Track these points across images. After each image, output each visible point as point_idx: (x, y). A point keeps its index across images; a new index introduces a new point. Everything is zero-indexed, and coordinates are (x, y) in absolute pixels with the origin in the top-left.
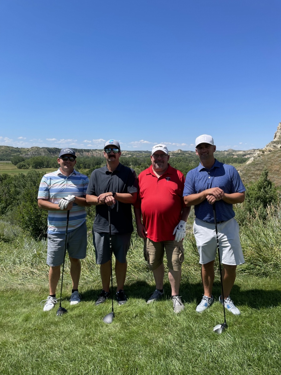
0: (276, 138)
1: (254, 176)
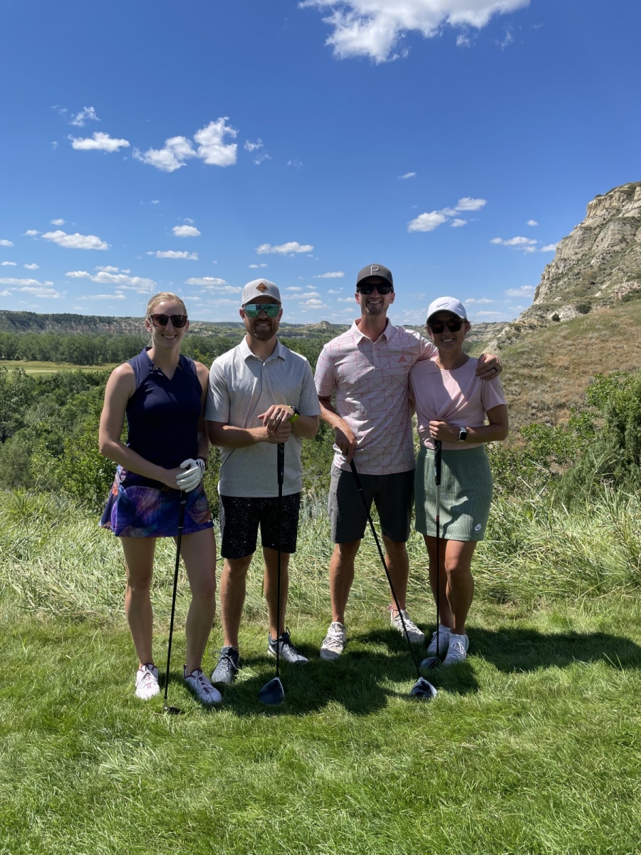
0: (538, 299)
1: (517, 379)
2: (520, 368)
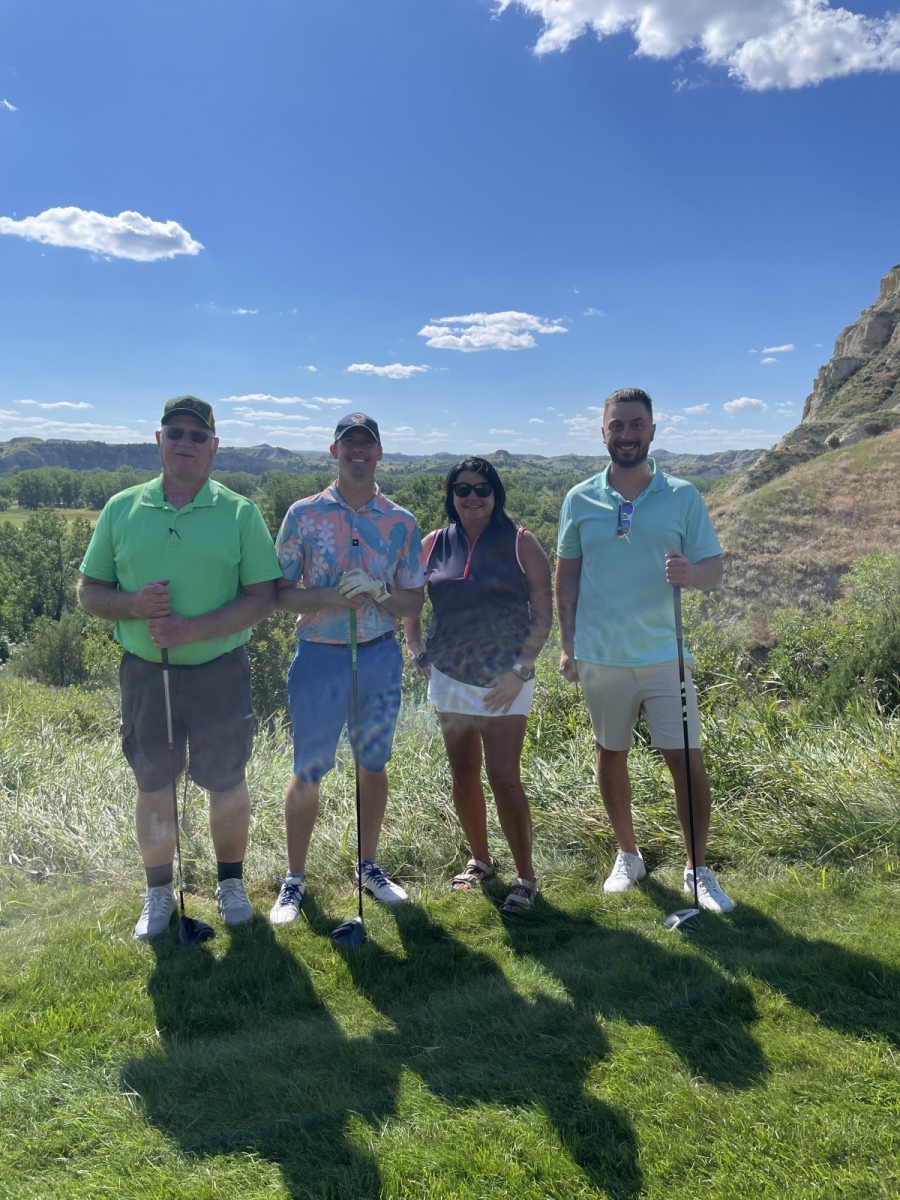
0: (809, 416)
1: (776, 530)
2: (780, 514)
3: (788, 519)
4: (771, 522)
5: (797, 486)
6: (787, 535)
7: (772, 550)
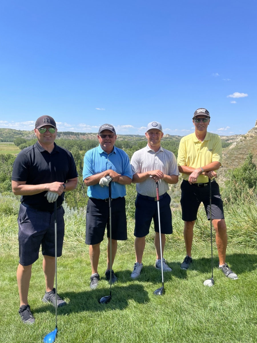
1: (237, 159)
2: (239, 155)
3: (241, 156)
4: (236, 157)
5: (245, 147)
6: (240, 161)
7: (235, 165)
